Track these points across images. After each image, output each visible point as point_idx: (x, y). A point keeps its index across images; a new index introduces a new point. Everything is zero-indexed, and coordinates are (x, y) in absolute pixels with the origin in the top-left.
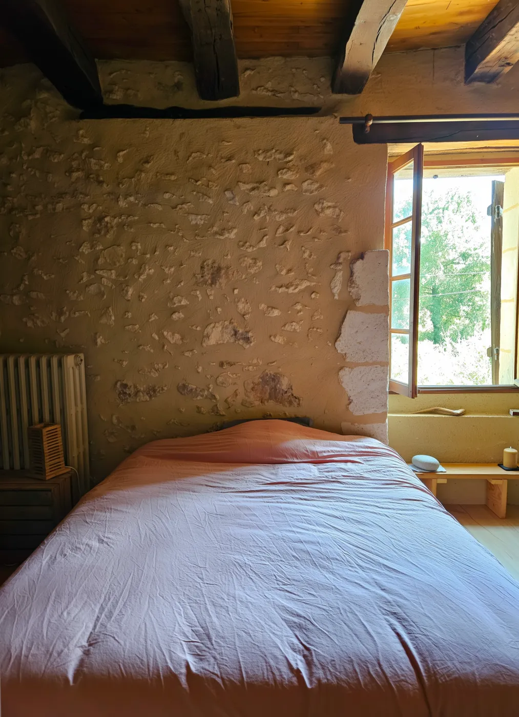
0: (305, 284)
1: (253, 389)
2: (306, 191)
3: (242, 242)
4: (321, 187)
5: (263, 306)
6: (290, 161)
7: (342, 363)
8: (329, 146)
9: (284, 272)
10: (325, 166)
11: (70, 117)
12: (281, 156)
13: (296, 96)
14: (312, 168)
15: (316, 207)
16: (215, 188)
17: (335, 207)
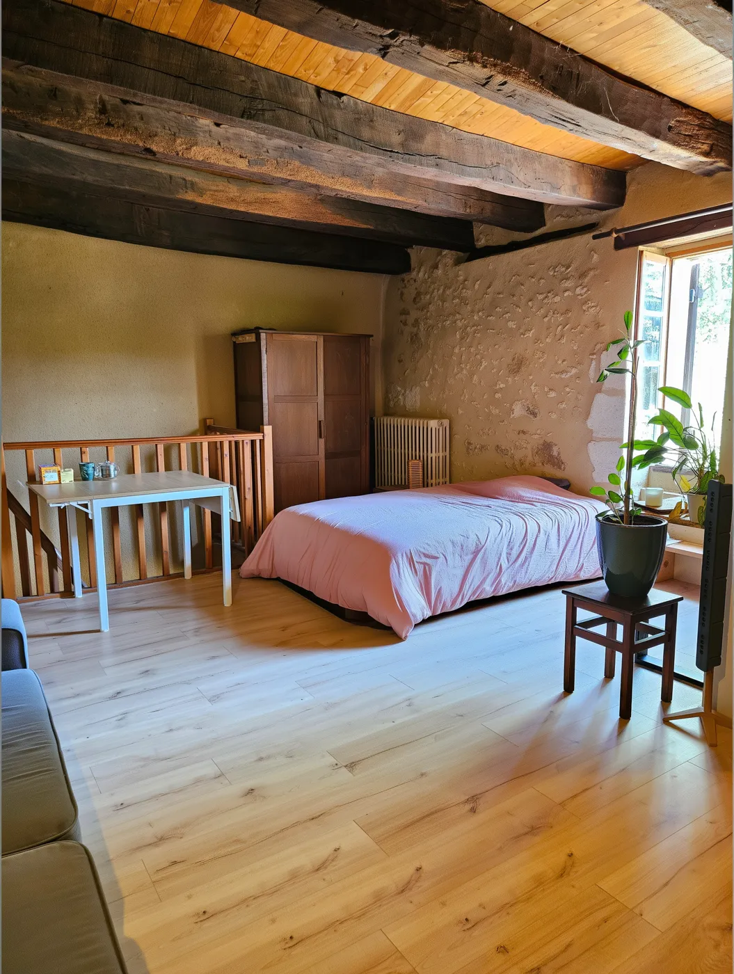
0: (574, 371)
1: (537, 453)
2: (578, 295)
3: (537, 340)
4: (588, 290)
5: (546, 389)
6: (569, 273)
7: (589, 437)
8: (595, 256)
9: (560, 362)
10: (592, 273)
11: (458, 262)
12: (564, 269)
13: (580, 217)
14: (583, 275)
15: (584, 308)
16: (524, 300)
17: (596, 306)
